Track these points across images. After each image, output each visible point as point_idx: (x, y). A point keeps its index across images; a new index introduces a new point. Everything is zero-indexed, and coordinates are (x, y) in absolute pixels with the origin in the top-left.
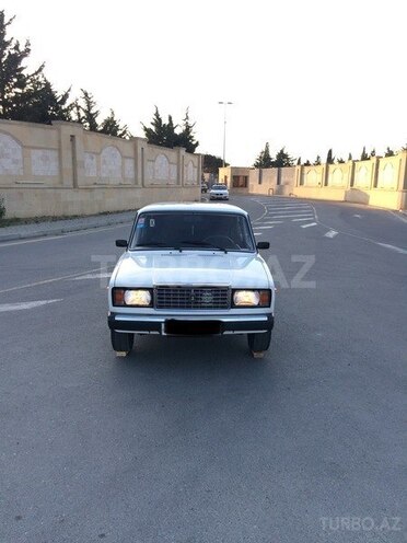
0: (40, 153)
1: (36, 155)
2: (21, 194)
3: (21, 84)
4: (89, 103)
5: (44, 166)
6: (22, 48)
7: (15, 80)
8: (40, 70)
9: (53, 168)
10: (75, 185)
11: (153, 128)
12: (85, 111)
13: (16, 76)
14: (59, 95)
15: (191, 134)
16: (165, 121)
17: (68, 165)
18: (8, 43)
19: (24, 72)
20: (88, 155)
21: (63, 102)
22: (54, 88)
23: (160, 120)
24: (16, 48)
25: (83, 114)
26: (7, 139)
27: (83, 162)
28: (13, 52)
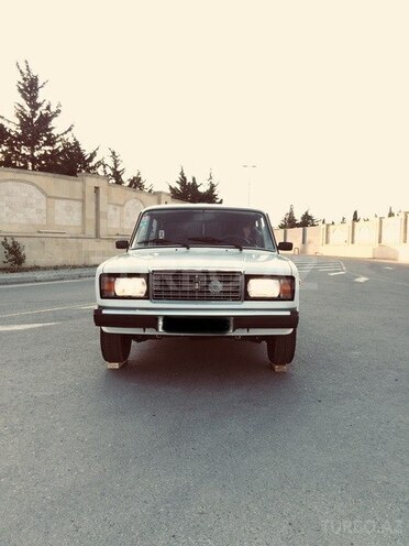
0: (64, 203)
1: (60, 205)
2: (43, 243)
3: (51, 142)
4: (116, 162)
5: (67, 216)
6: (53, 109)
7: (45, 139)
8: (70, 129)
9: (76, 218)
10: (97, 236)
11: (178, 187)
12: (112, 169)
13: (46, 135)
14: (87, 153)
15: (215, 193)
16: (189, 180)
17: (91, 215)
18: (40, 105)
19: (55, 132)
20: (111, 207)
21: (91, 159)
22: (82, 147)
23: (185, 178)
24: (48, 108)
25: (109, 172)
26: (32, 189)
27: (106, 213)
28: (44, 112)
